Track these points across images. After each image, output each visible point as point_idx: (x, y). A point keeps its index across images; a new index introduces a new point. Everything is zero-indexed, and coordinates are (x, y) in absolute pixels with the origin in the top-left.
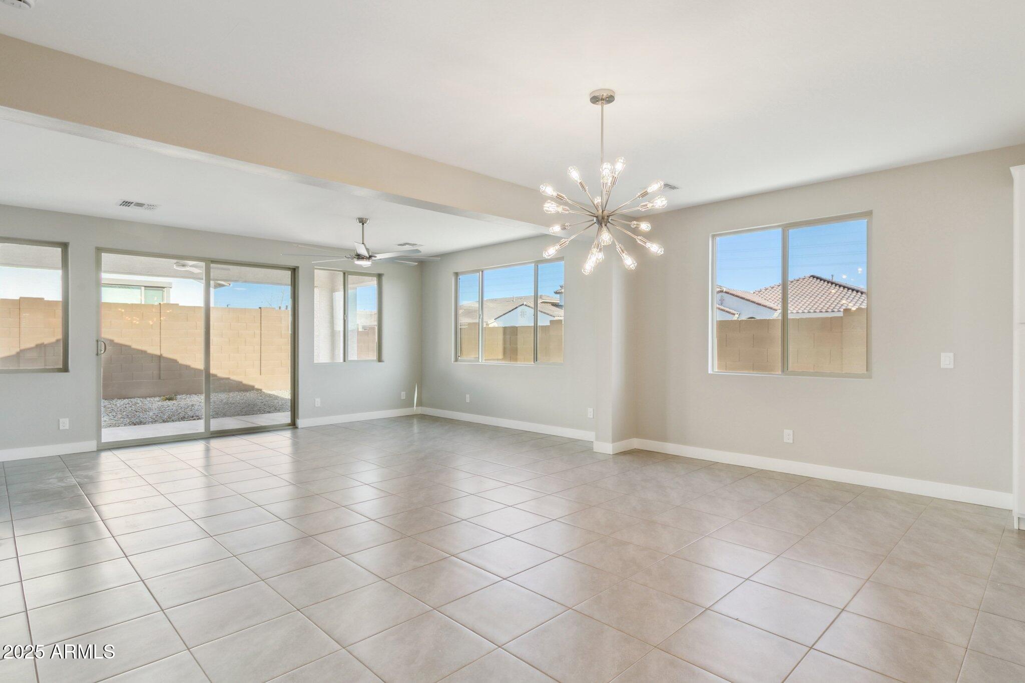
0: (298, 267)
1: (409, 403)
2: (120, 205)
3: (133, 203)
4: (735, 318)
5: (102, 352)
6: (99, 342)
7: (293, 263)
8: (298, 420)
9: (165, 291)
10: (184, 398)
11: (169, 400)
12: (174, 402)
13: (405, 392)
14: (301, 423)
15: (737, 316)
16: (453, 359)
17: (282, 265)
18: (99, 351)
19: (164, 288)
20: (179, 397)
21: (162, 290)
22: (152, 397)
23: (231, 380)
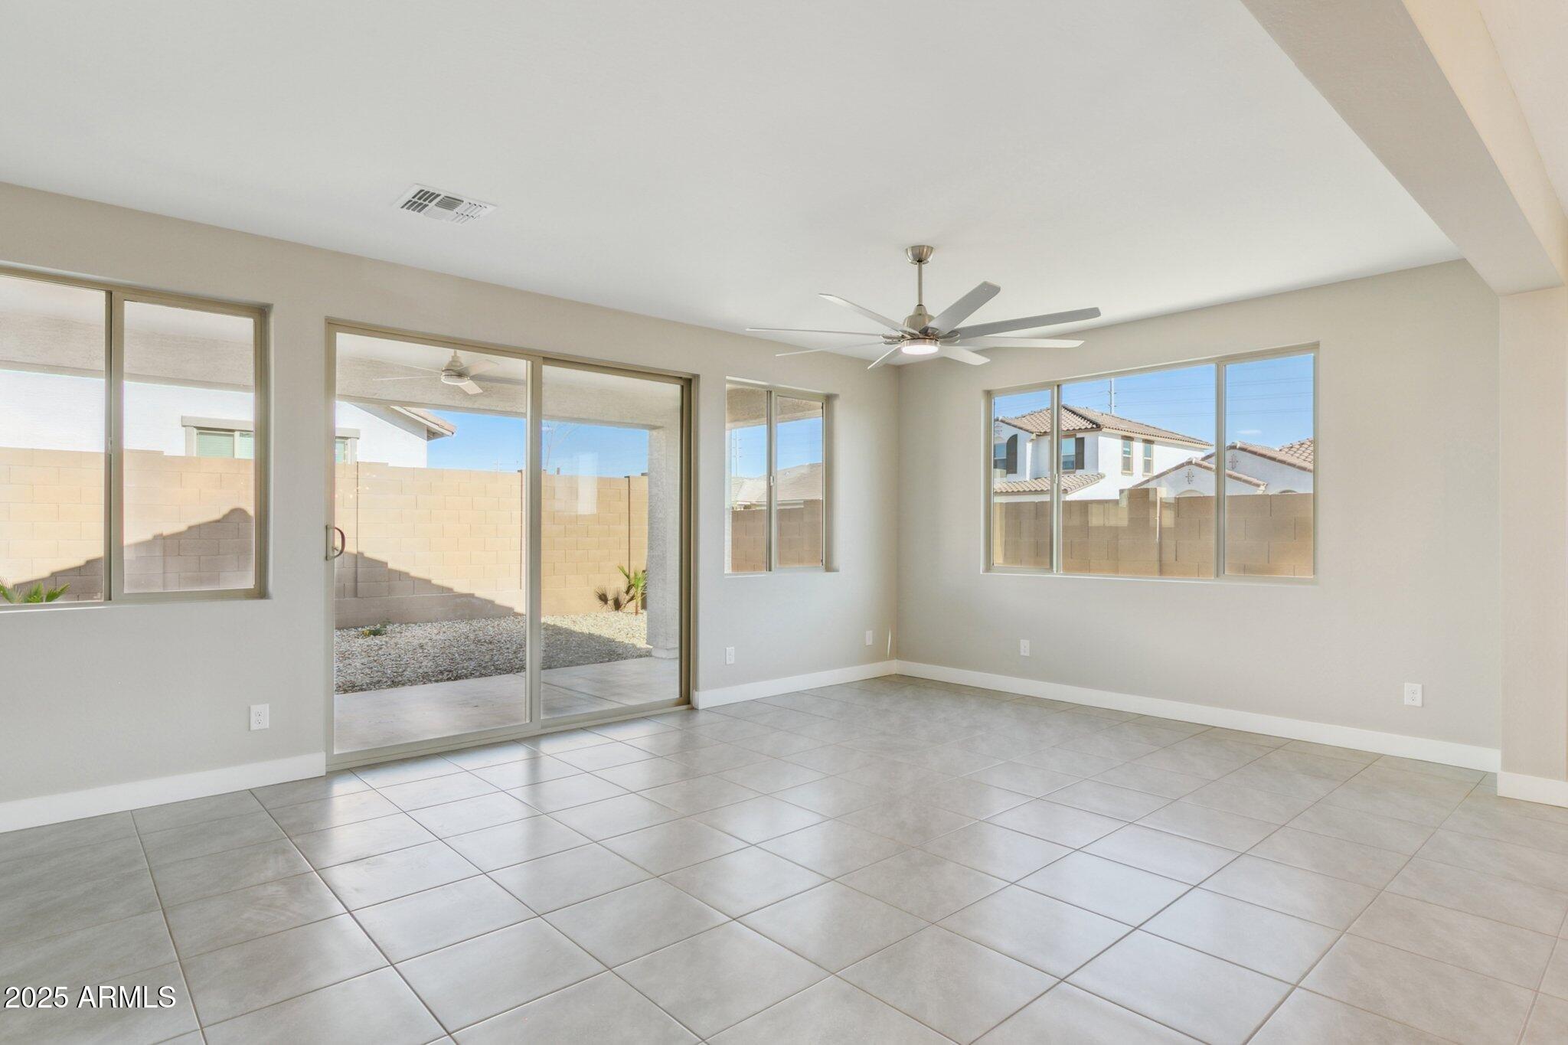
0: (697, 376)
1: (877, 655)
2: (402, 207)
3: (438, 195)
4: (1260, 491)
5: (336, 553)
6: (331, 531)
7: (686, 368)
8: (696, 693)
9: (349, 445)
10: (397, 630)
11: (375, 635)
12: (384, 638)
13: (871, 632)
14: (703, 698)
15: (1262, 488)
16: (982, 566)
17: (668, 371)
18: (330, 549)
19: (347, 438)
20: (389, 628)
21: (344, 443)
22: (343, 629)
23: (477, 598)
